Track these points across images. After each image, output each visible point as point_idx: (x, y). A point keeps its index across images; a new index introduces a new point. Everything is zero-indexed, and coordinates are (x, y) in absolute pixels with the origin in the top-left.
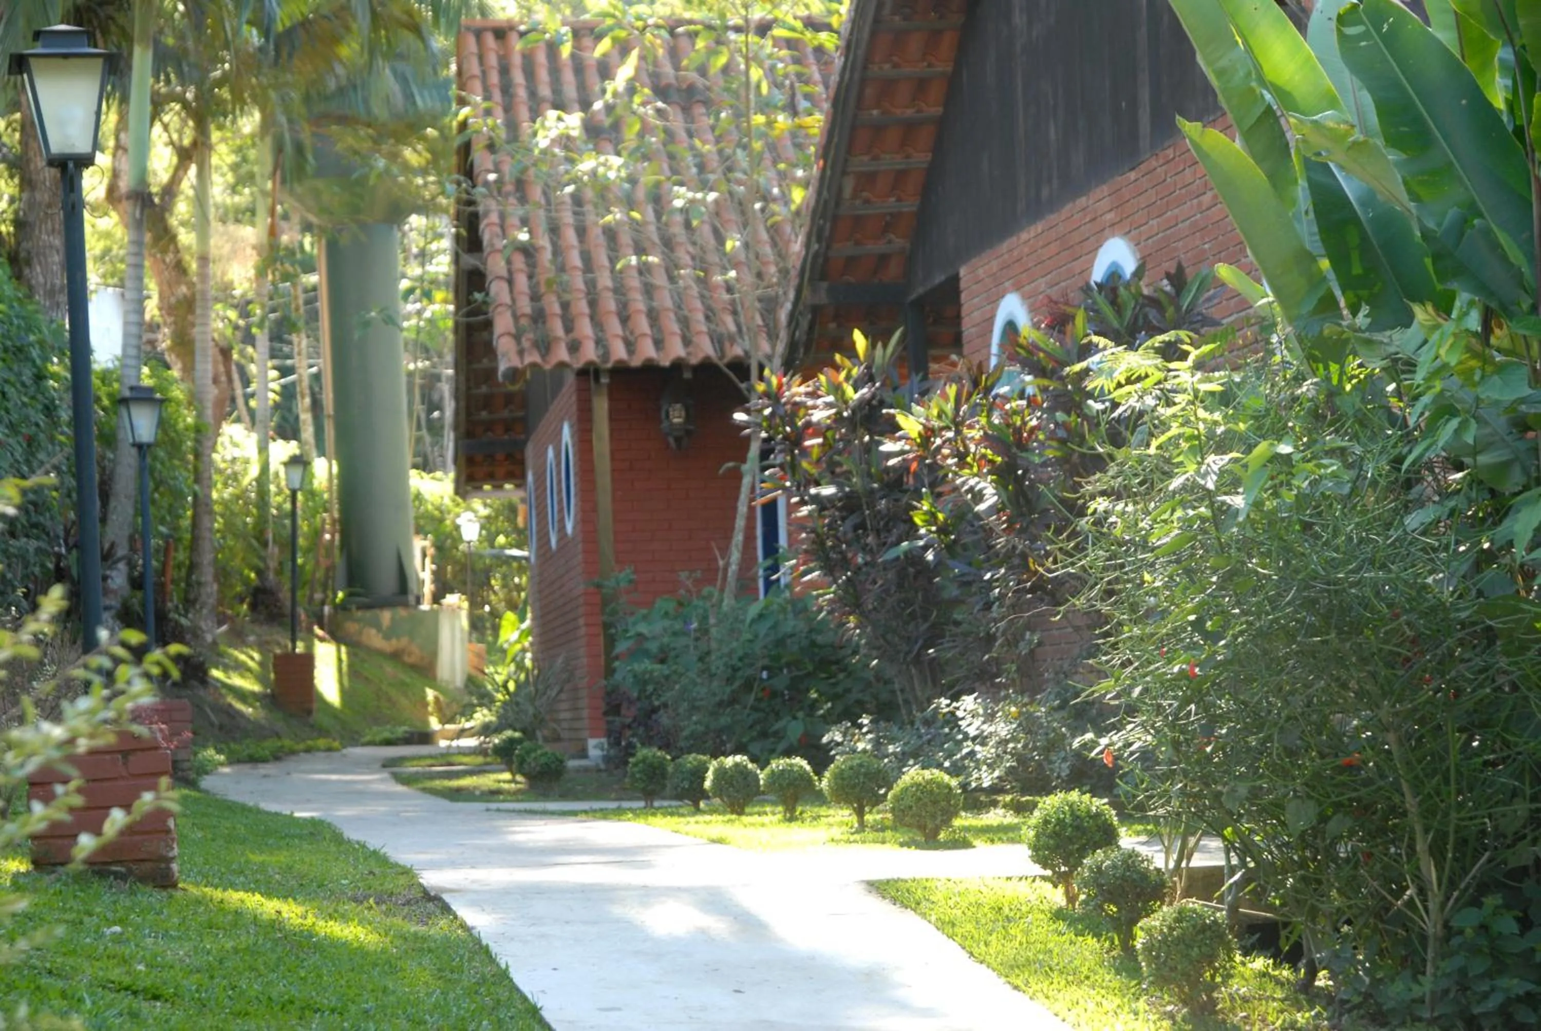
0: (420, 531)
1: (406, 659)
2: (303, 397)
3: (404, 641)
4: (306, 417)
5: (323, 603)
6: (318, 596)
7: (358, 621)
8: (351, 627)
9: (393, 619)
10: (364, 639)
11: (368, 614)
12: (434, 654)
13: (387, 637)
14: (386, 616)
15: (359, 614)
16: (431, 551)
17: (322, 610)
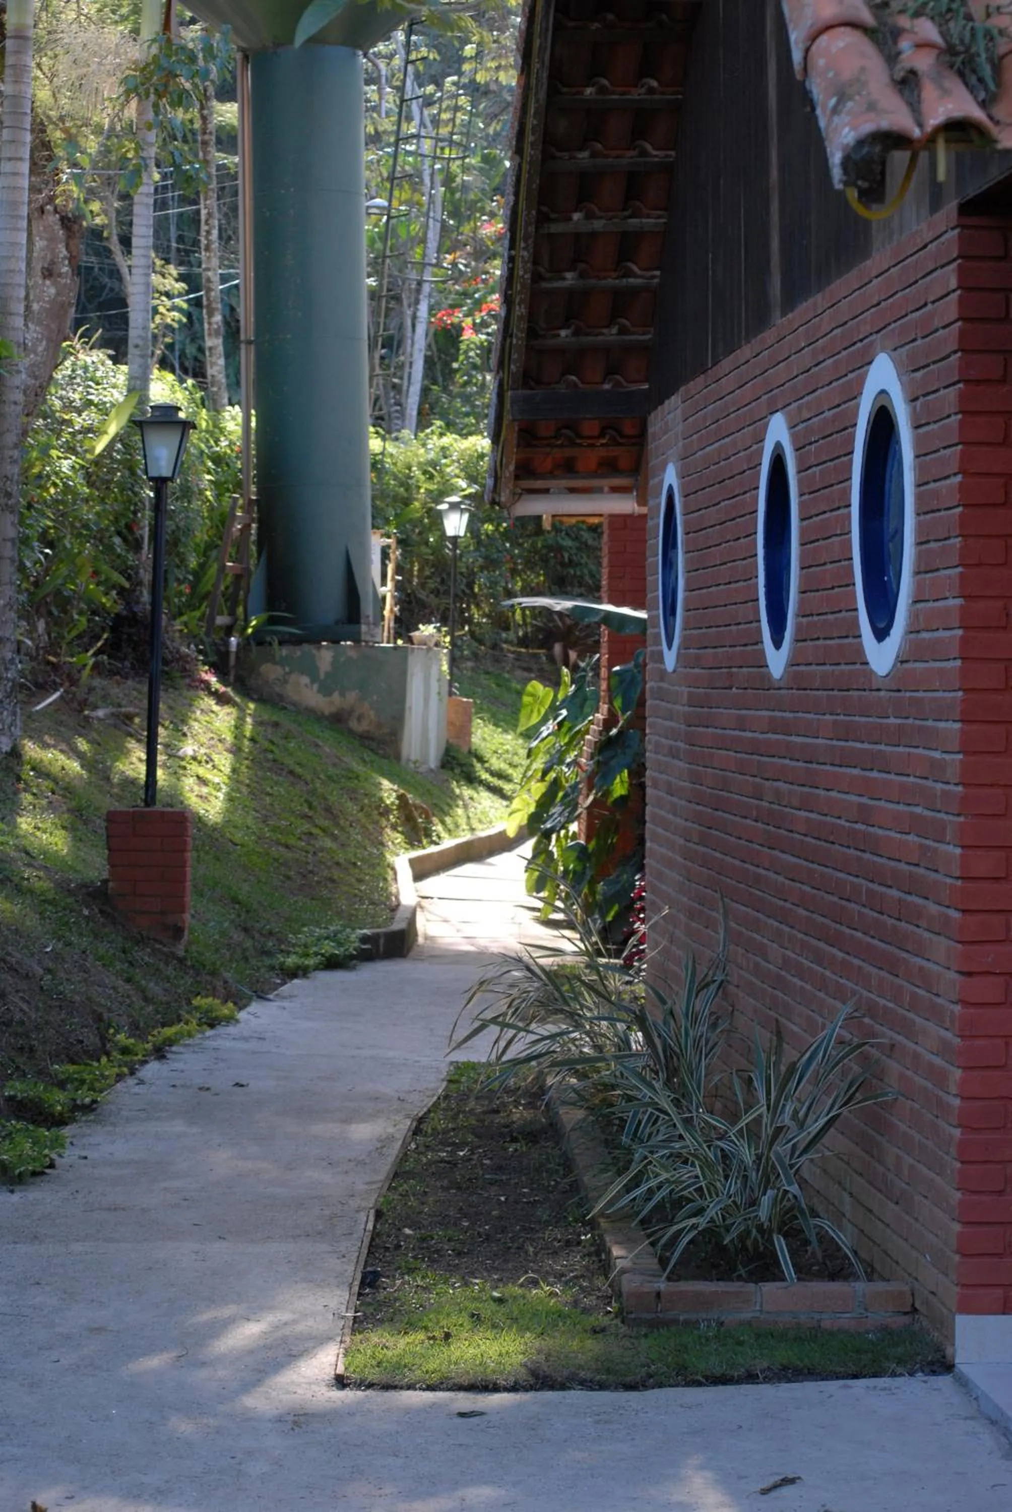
0: (379, 520)
1: (353, 724)
2: (211, 314)
3: (352, 696)
4: (214, 343)
5: (229, 630)
6: (222, 620)
7: (282, 663)
8: (271, 672)
9: (335, 662)
10: (290, 691)
11: (298, 652)
12: (399, 718)
13: (325, 690)
14: (325, 656)
15: (285, 651)
16: (396, 554)
17: (227, 644)
